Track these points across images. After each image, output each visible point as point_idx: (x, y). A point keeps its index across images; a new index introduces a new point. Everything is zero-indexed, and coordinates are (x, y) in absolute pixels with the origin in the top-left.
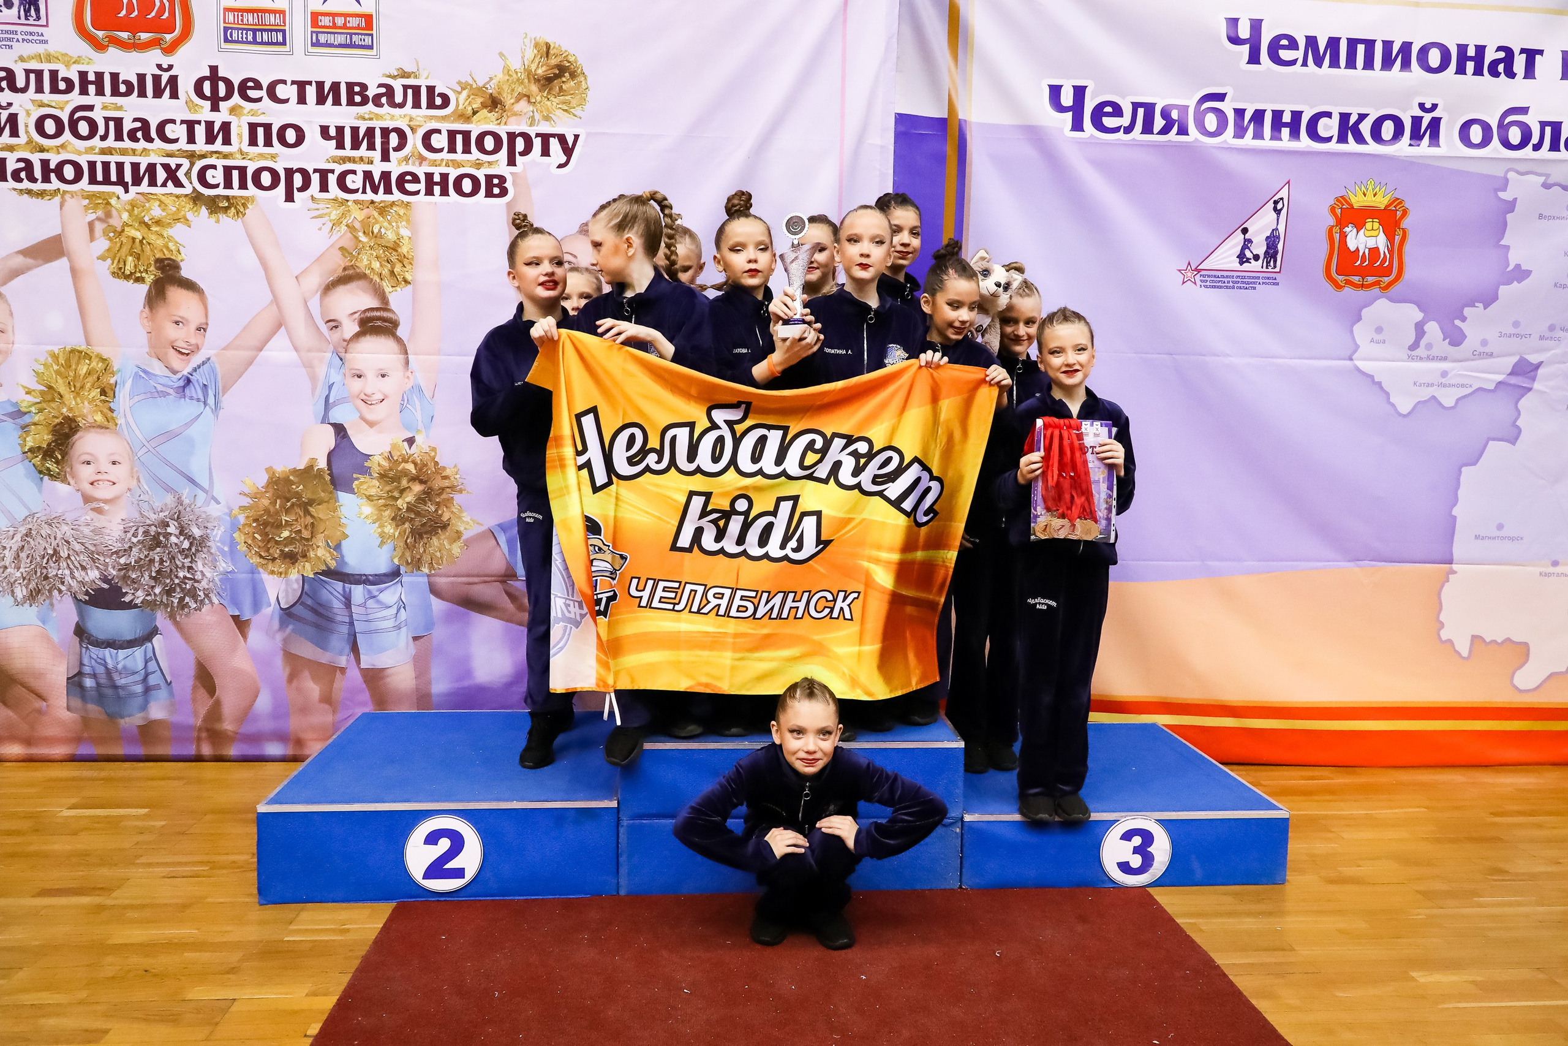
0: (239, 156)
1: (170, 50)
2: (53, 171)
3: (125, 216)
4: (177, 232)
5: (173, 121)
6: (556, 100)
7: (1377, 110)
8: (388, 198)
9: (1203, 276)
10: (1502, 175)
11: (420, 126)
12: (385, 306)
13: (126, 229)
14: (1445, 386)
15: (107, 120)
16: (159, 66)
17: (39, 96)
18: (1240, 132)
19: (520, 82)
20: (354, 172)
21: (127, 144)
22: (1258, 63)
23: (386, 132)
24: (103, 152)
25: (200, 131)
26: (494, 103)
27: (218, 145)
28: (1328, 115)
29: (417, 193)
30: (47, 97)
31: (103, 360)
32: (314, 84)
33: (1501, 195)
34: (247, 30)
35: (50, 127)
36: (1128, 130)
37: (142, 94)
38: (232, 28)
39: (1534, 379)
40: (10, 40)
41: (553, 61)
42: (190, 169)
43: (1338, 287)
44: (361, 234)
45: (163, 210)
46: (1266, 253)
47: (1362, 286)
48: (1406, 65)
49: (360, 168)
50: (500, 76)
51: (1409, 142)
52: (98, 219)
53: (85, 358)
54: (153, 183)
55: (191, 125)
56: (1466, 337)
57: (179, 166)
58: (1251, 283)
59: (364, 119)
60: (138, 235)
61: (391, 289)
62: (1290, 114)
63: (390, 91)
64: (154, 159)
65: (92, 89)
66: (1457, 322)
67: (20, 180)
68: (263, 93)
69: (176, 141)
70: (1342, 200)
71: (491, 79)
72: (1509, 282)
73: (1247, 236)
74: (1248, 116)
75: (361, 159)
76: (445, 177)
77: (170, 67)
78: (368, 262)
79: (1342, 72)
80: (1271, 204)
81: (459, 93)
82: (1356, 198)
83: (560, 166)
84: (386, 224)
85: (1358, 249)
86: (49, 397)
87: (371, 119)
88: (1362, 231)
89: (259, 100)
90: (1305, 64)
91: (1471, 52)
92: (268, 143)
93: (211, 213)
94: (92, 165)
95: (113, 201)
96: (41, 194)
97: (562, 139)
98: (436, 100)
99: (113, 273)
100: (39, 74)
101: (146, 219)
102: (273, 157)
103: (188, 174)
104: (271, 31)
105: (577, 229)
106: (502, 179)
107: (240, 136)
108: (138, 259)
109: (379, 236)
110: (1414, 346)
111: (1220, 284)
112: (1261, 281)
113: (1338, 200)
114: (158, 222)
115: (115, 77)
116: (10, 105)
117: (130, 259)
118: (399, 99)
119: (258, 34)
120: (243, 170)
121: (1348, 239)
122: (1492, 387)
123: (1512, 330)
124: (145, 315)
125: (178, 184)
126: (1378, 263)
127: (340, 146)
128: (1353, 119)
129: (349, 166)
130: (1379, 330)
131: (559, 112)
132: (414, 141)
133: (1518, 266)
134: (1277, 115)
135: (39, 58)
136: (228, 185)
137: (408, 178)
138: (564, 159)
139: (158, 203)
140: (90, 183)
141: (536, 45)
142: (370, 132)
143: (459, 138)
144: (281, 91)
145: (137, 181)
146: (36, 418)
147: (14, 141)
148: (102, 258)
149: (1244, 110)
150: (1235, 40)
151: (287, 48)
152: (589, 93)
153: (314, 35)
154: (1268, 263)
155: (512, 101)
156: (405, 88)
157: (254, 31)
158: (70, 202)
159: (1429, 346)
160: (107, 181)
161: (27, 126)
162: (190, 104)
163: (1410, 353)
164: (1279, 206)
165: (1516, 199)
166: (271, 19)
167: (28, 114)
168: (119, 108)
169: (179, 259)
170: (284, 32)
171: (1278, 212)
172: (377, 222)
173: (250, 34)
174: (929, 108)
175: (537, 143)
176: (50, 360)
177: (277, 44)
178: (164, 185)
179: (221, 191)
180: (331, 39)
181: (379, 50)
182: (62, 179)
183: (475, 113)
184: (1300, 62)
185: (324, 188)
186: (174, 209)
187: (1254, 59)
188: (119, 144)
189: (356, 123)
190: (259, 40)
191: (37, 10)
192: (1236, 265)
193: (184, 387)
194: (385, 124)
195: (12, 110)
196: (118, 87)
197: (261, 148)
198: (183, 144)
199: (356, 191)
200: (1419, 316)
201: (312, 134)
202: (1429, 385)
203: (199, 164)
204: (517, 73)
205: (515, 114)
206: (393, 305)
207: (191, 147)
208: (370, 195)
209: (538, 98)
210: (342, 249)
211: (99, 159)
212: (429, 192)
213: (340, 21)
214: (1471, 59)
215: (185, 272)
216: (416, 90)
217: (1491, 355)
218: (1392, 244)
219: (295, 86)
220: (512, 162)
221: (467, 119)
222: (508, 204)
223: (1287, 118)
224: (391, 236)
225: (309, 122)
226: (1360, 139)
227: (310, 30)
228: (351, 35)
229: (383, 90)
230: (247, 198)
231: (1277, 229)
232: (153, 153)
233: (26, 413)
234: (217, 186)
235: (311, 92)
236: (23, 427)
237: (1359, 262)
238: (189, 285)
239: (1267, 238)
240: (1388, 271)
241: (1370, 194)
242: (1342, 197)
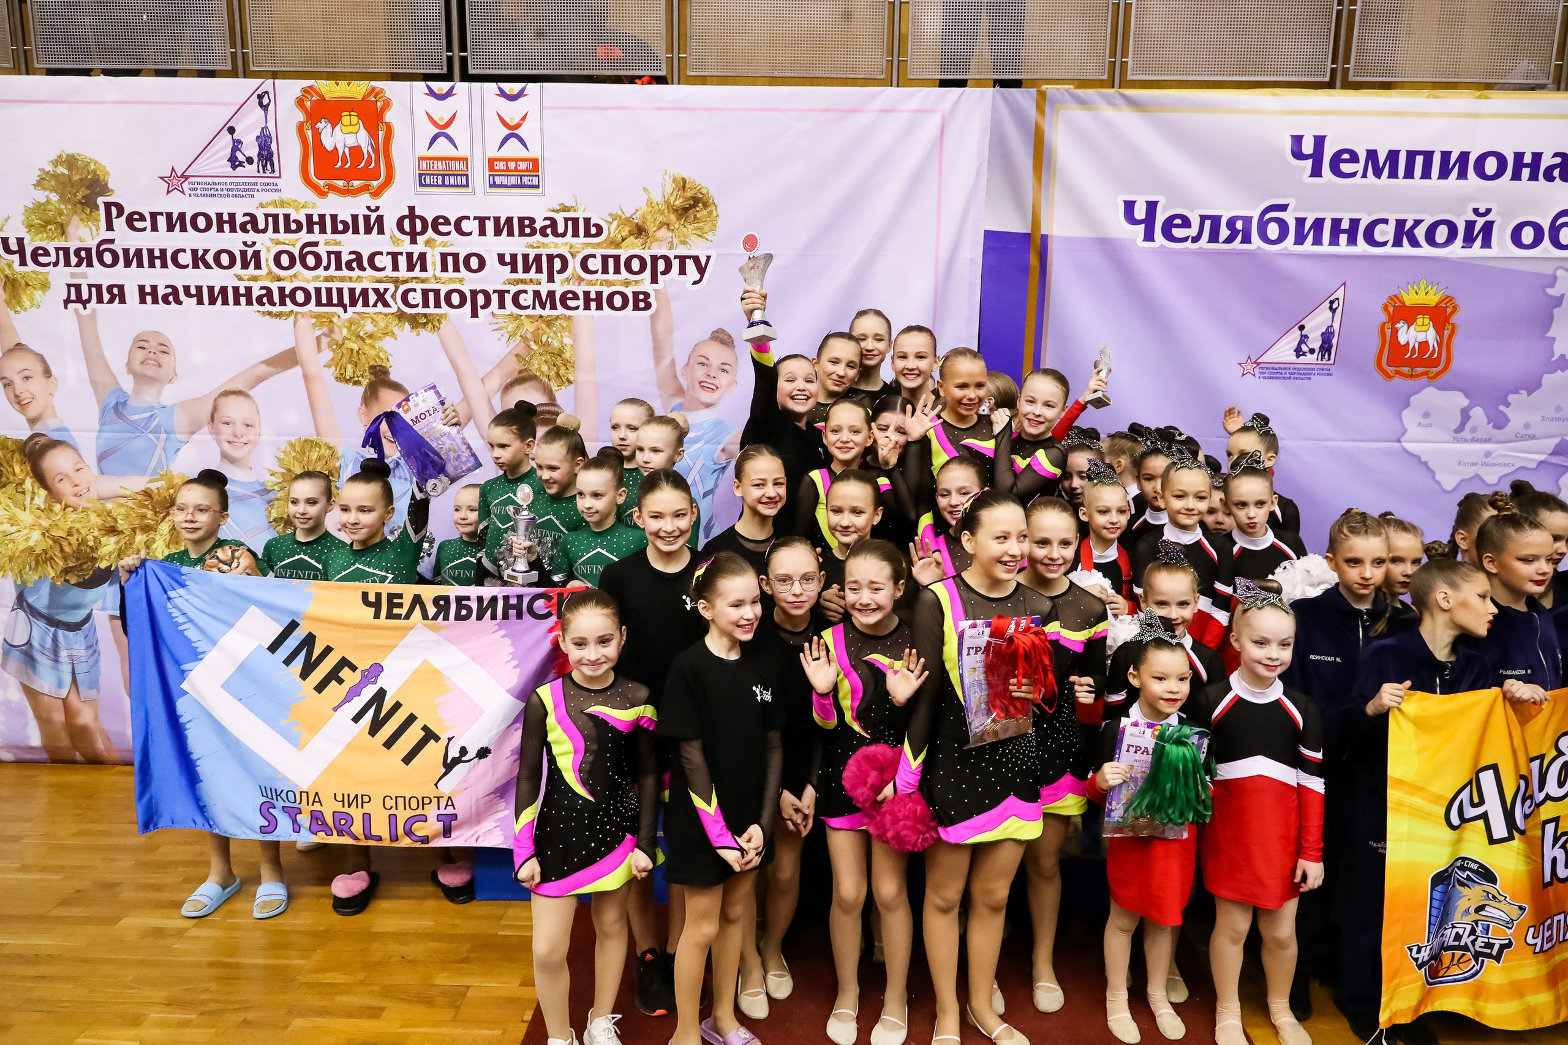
0: (433, 280)
1: (377, 194)
2: (287, 296)
3: (345, 331)
4: (386, 343)
5: (381, 253)
6: (691, 227)
7: (1432, 215)
8: (554, 313)
9: (1262, 368)
10: (1551, 272)
11: (579, 252)
12: (552, 402)
13: (346, 342)
14: (1488, 465)
15: (329, 253)
16: (369, 208)
17: (276, 236)
18: (1300, 239)
19: (661, 212)
20: (526, 292)
21: (345, 272)
22: (1321, 176)
23: (551, 258)
24: (327, 279)
25: (402, 261)
26: (639, 231)
27: (417, 272)
28: (1385, 221)
29: (577, 308)
30: (282, 236)
31: (330, 448)
32: (492, 219)
33: (1550, 291)
34: (438, 175)
35: (285, 260)
36: (1196, 239)
37: (356, 231)
38: (425, 174)
40: (252, 190)
41: (689, 194)
42: (395, 292)
43: (1388, 376)
44: (532, 343)
45: (375, 326)
46: (1321, 348)
47: (1411, 376)
48: (1462, 175)
49: (530, 288)
50: (644, 207)
51: (1461, 244)
52: (324, 334)
53: (316, 446)
54: (366, 304)
55: (395, 256)
56: (1509, 421)
57: (386, 290)
58: (1307, 374)
59: (533, 247)
60: (355, 347)
61: (557, 388)
62: (1348, 222)
63: (554, 223)
64: (366, 284)
65: (316, 228)
66: (1502, 408)
67: (263, 304)
68: (451, 228)
69: (383, 269)
70: (1396, 298)
71: (637, 211)
72: (1552, 372)
73: (1304, 332)
74: (1308, 224)
75: (531, 280)
76: (599, 294)
77: (377, 208)
78: (538, 366)
79: (1401, 182)
80: (1327, 304)
81: (611, 223)
82: (1409, 297)
83: (695, 283)
84: (552, 334)
85: (1408, 343)
86: (288, 478)
87: (539, 247)
88: (1412, 327)
89: (448, 233)
90: (1364, 175)
91: (1528, 159)
92: (456, 269)
93: (412, 328)
94: (318, 291)
95: (335, 320)
96: (279, 315)
97: (696, 259)
98: (592, 229)
99: (337, 378)
100: (275, 217)
101: (361, 334)
102: (461, 281)
103: (393, 296)
104: (457, 175)
105: (709, 335)
106: (647, 295)
107: (434, 264)
108: (356, 366)
109: (547, 344)
110: (1460, 429)
111: (1278, 375)
112: (1316, 372)
113: (1391, 299)
114: (371, 336)
115: (334, 217)
116: (254, 243)
117: (349, 366)
118: (561, 230)
119: (447, 178)
120: (437, 292)
121: (1399, 334)
122: (1534, 465)
123: (1557, 415)
124: (362, 412)
125: (386, 304)
126: (1427, 355)
127: (514, 270)
128: (1408, 225)
129: (521, 287)
130: (1426, 415)
131: (694, 237)
132: (574, 265)
133: (1563, 356)
134: (1336, 222)
135: (274, 204)
136: (426, 304)
137: (570, 295)
138: (697, 277)
139: (370, 320)
140: (317, 305)
141: (675, 181)
142: (538, 258)
143: (611, 261)
144: (466, 226)
145: (354, 303)
146: (279, 495)
147: (258, 272)
148: (327, 366)
149: (1305, 219)
150: (1298, 154)
151: (469, 190)
152: (720, 222)
153: (491, 178)
154: (1323, 356)
155: (655, 229)
156: (566, 220)
157: (443, 176)
158: (302, 321)
159: (1474, 430)
160: (330, 303)
161: (267, 260)
162: (394, 239)
163: (1455, 435)
164: (1335, 306)
165: (1563, 295)
166: (457, 166)
167: (268, 250)
168: (338, 244)
169: (388, 365)
170: (467, 176)
171: (1333, 311)
172: (545, 333)
173: (440, 178)
174: (1016, 225)
175: (676, 264)
176: (289, 448)
177: (462, 186)
178: (375, 305)
179: (420, 310)
180: (504, 180)
181: (544, 188)
182: (294, 302)
183: (623, 240)
184: (1360, 174)
185: (502, 305)
186: (383, 325)
187: (1316, 172)
188: (339, 273)
189: (527, 251)
190: (447, 183)
191: (272, 165)
192: (1292, 358)
193: (394, 469)
194: (549, 252)
195: (256, 248)
196: (338, 226)
197: (451, 274)
198: (389, 272)
199: (527, 307)
200: (1464, 402)
201: (492, 261)
202: (1473, 464)
203: (403, 288)
204: (658, 205)
205: (657, 240)
206: (559, 401)
207: (395, 274)
208: (539, 311)
209: (676, 226)
210: (517, 355)
211: (324, 285)
212: (587, 307)
213: (512, 165)
214: (1527, 165)
215: (394, 376)
216: (575, 221)
217: (1533, 437)
218: (1441, 337)
219: (477, 221)
220: (654, 280)
221: (617, 245)
222: (652, 316)
223: (1345, 225)
224: (556, 344)
225: (489, 251)
226: (1415, 243)
227: (488, 173)
228: (521, 176)
229: (548, 222)
230: (441, 316)
231: (1332, 326)
232: (365, 279)
233: (270, 491)
234: (417, 306)
235: (490, 226)
236: (269, 502)
237: (1409, 355)
238: (396, 387)
239: (1323, 334)
240: (1435, 363)
241: (1422, 292)
242: (1395, 296)
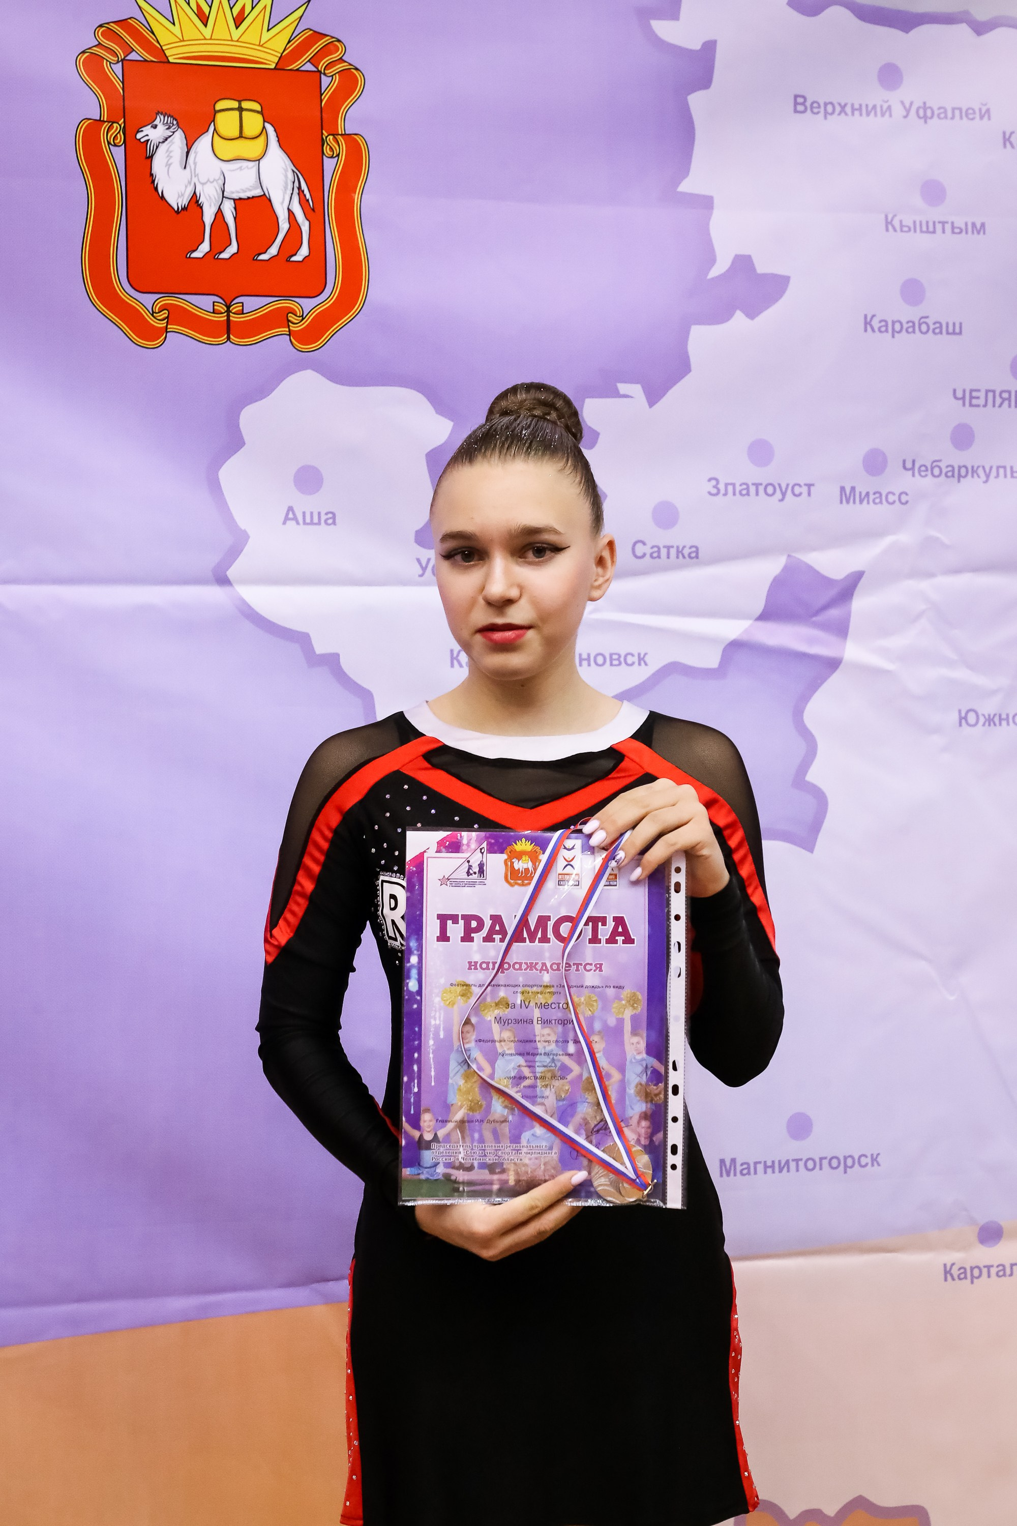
33: (663, 29)
39: (841, 630)
43: (144, 331)
47: (228, 328)
70: (124, 31)
72: (720, 315)
82: (176, 30)
85: (195, 202)
88: (204, 143)
113: (110, 34)
121: (159, 166)
122: (711, 659)
123: (752, 473)
126: (273, 251)
130: (308, 478)
133: (743, 263)
165: (710, 47)
200: (438, 429)
217: (693, 555)
218: (315, 183)
237: (205, 247)
240: (308, 278)
241: (221, 15)
242: (120, 22)
